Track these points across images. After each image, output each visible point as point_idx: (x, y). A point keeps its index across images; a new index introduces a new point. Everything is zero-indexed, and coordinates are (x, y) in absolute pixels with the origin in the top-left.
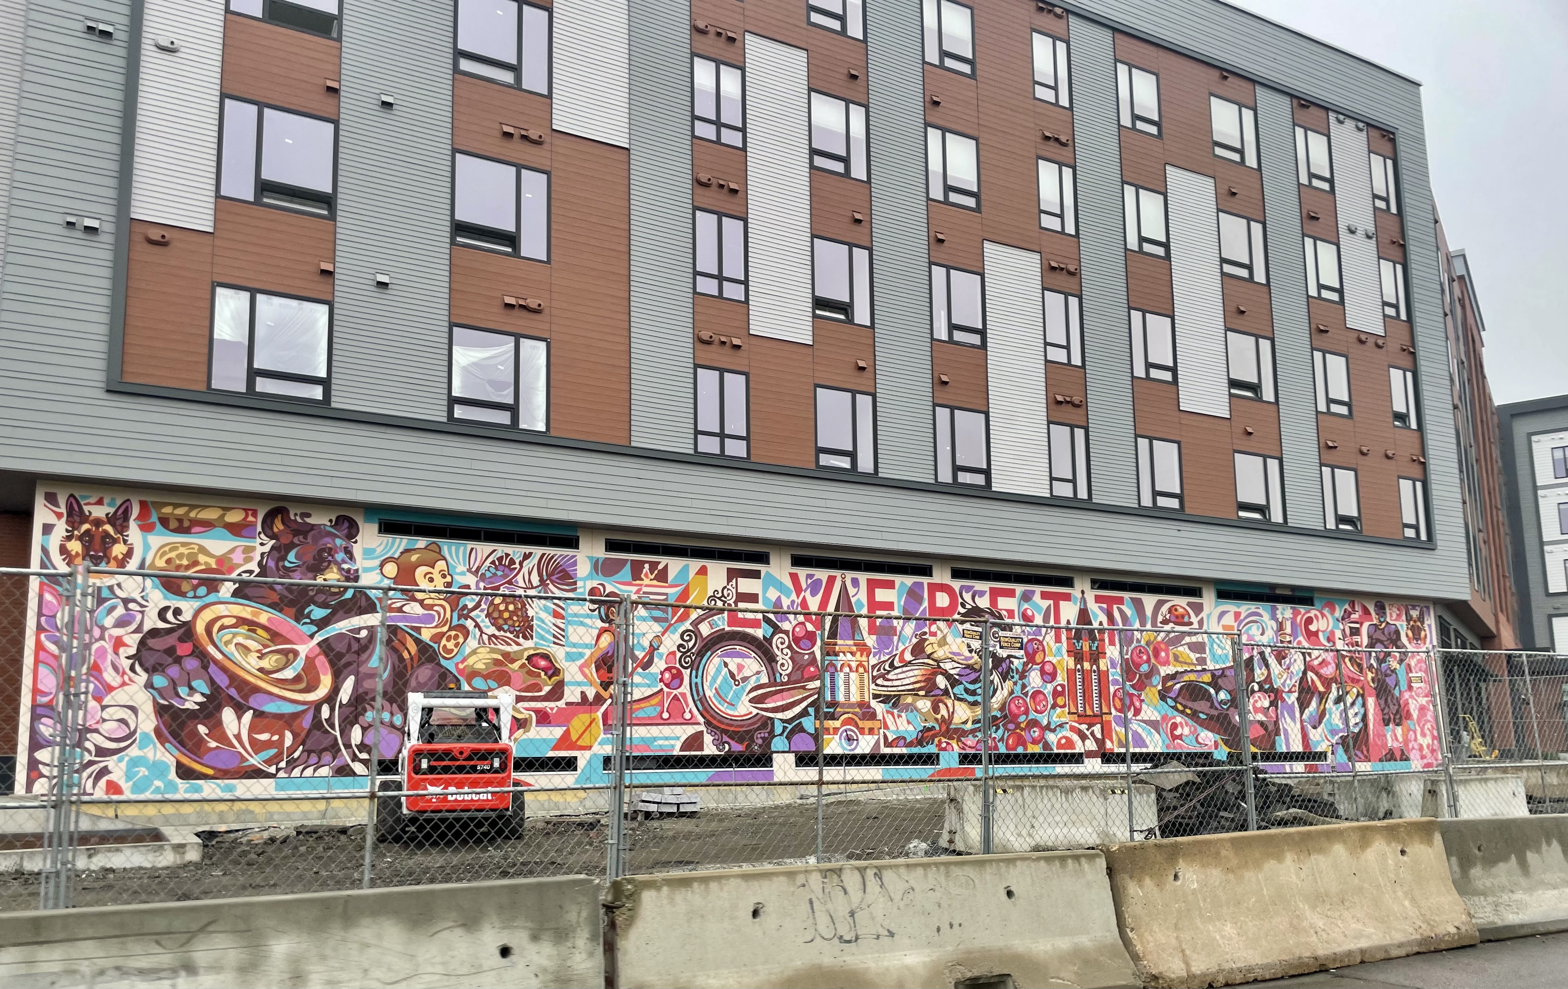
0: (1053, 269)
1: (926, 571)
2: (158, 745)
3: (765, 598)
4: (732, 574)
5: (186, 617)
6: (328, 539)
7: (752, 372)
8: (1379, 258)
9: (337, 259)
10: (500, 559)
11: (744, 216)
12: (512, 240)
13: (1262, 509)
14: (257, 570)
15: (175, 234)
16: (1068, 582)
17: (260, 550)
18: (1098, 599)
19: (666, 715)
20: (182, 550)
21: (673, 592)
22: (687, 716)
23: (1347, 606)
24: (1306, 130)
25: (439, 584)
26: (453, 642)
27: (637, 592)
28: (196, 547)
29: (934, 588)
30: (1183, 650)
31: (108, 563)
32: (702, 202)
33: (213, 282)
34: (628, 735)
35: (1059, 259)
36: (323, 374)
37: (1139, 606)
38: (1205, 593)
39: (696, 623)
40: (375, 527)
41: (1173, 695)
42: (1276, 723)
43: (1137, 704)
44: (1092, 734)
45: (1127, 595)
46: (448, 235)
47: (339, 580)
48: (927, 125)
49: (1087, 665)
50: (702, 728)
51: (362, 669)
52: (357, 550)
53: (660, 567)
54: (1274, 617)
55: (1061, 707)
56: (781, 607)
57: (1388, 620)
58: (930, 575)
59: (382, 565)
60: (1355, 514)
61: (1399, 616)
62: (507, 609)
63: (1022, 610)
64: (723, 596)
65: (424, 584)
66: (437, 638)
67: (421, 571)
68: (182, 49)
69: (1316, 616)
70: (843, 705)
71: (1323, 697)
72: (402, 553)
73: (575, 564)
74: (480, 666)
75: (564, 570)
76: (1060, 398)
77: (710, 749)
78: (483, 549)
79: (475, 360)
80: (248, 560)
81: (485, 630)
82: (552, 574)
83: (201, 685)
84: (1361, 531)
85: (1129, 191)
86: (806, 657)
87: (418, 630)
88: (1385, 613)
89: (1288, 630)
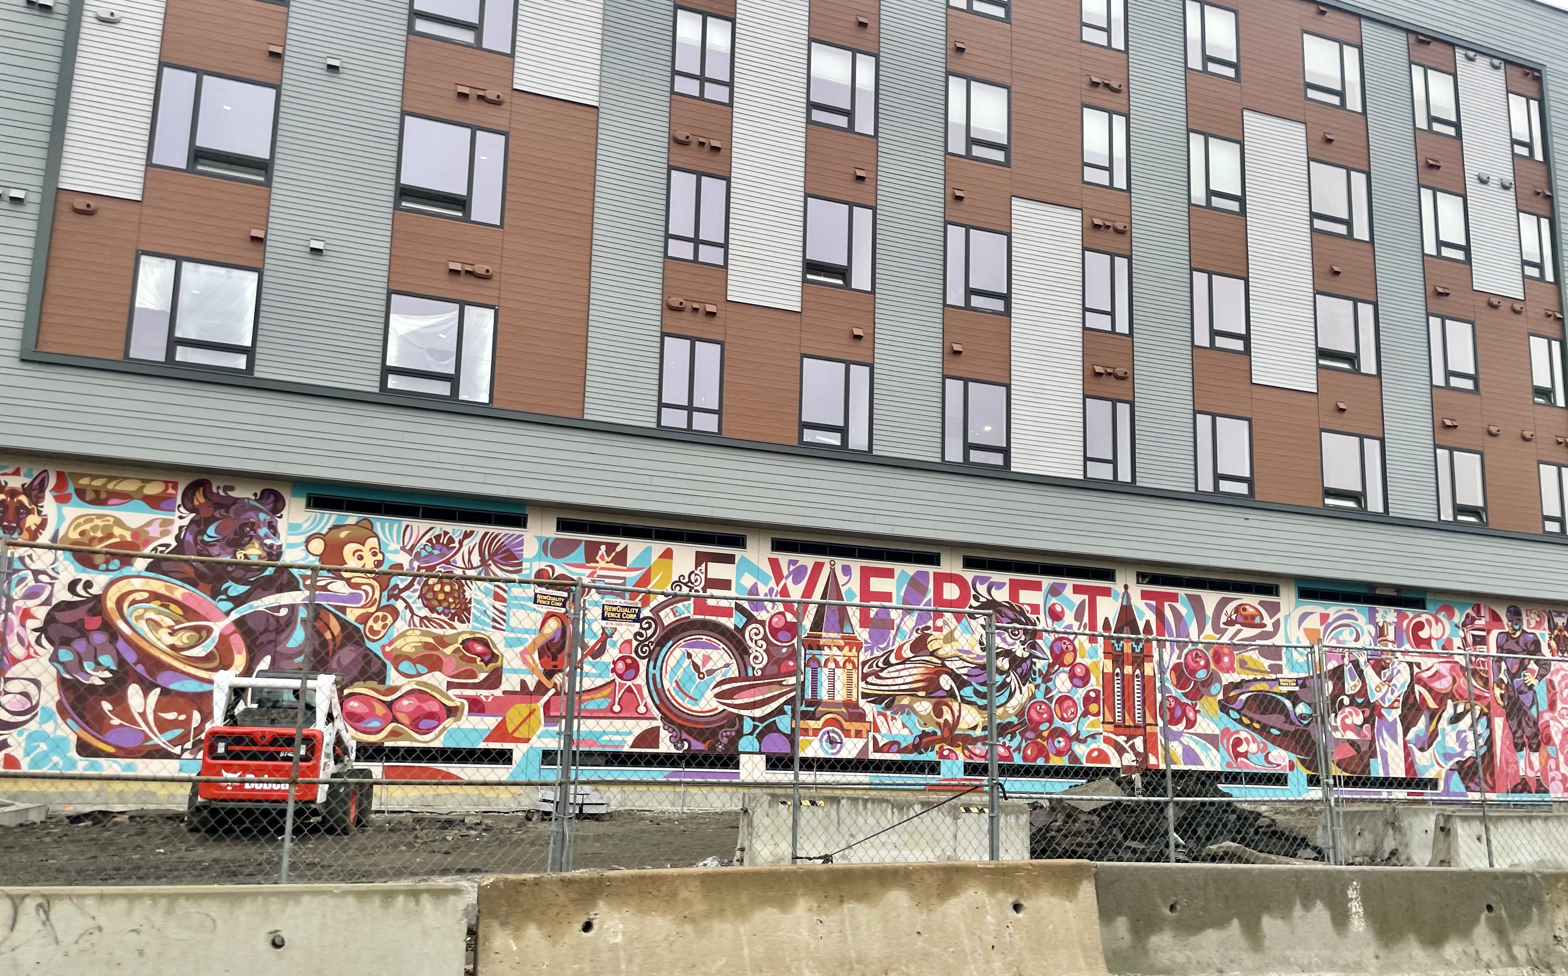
0: (1097, 227)
1: (934, 560)
2: (59, 720)
3: (738, 584)
4: (701, 559)
5: (95, 590)
6: (251, 514)
7: (728, 340)
8: (1518, 211)
9: (270, 225)
10: (438, 537)
11: (727, 175)
12: (462, 203)
13: (1358, 497)
14: (174, 544)
15: (102, 204)
16: (1109, 575)
17: (179, 523)
18: (1145, 595)
19: (617, 708)
20: (98, 522)
21: (633, 576)
22: (642, 709)
23: (1469, 611)
24: (1426, 69)
25: (369, 562)
26: (380, 623)
27: (591, 575)
28: (112, 519)
29: (940, 579)
30: (1254, 655)
31: (20, 534)
32: (679, 161)
33: (137, 251)
34: (575, 728)
35: (1106, 216)
36: (248, 343)
37: (1197, 605)
38: (1282, 591)
39: (656, 610)
40: (303, 501)
41: (1238, 705)
42: (1373, 741)
43: (1191, 715)
44: (1132, 747)
45: (1182, 592)
46: (392, 199)
47: (260, 557)
48: (949, 73)
49: (1128, 669)
50: (658, 723)
51: (279, 649)
52: (282, 525)
53: (619, 549)
54: (1372, 620)
55: (1094, 715)
56: (758, 595)
57: (1525, 628)
58: (938, 564)
59: (308, 541)
60: (1480, 503)
61: (1539, 624)
62: (442, 590)
63: (1048, 605)
64: (690, 581)
65: (352, 562)
66: (364, 619)
67: (349, 549)
68: (123, 20)
69: (1428, 621)
70: (827, 704)
71: (1434, 715)
72: (330, 529)
73: (521, 543)
74: (407, 649)
75: (508, 550)
76: (1099, 369)
77: (666, 746)
78: (420, 526)
79: (415, 328)
80: (165, 533)
81: (416, 611)
82: (496, 553)
83: (107, 660)
84: (1487, 523)
85: (1197, 142)
86: (784, 650)
87: (343, 610)
88: (1520, 620)
89: (1391, 636)
